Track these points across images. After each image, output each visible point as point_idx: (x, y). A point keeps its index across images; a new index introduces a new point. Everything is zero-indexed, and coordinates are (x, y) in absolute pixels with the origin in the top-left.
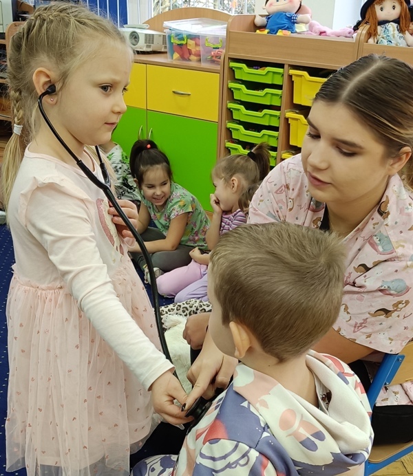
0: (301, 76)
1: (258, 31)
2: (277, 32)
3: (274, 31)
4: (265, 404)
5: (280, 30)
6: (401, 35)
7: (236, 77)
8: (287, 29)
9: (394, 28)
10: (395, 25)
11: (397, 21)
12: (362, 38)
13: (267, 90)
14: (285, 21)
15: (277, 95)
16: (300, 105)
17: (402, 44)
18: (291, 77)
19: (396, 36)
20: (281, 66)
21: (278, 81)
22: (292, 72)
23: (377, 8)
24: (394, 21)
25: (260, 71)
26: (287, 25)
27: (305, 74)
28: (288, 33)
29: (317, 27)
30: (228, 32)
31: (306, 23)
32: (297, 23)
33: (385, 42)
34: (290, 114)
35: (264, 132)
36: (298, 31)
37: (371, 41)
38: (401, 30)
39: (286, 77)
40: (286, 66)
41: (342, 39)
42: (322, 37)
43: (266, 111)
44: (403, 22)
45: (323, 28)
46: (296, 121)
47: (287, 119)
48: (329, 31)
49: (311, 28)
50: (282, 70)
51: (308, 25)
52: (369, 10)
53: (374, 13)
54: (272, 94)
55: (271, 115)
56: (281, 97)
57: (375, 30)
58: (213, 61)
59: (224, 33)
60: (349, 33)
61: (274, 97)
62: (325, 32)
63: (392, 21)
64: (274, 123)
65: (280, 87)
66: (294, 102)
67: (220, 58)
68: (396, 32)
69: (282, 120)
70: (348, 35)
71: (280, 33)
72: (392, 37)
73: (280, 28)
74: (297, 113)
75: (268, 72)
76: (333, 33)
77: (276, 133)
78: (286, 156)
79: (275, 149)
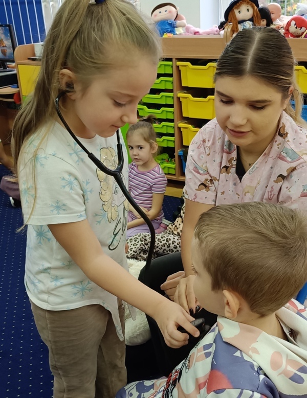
0: (185, 66)
2: (163, 35)
4: (256, 351)
5: (165, 34)
9: (249, 24)
10: (251, 23)
11: (251, 20)
12: (228, 34)
13: (161, 79)
14: (168, 27)
15: (169, 81)
16: (187, 87)
18: (178, 67)
20: (170, 60)
22: (179, 63)
23: (236, 11)
24: (249, 20)
27: (189, 64)
28: (171, 35)
32: (176, 27)
34: (180, 95)
35: (163, 109)
36: (177, 33)
39: (174, 67)
40: (174, 60)
41: (212, 36)
43: (162, 94)
44: (256, 20)
46: (186, 99)
47: (179, 98)
49: (187, 30)
51: (184, 28)
52: (230, 14)
53: (234, 16)
54: (166, 81)
55: (166, 96)
56: (173, 82)
57: (237, 27)
60: (217, 31)
61: (167, 83)
62: (198, 32)
64: (170, 102)
65: (171, 75)
66: (183, 85)
69: (175, 99)
71: (165, 36)
73: (165, 32)
74: (185, 93)
75: (161, 65)
76: (204, 33)
77: (171, 109)
78: (181, 125)
79: (172, 121)
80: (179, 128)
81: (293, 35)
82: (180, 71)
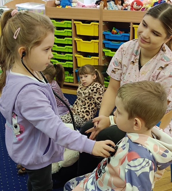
0: (79, 24)
1: (57, 7)
2: (65, 6)
3: (64, 6)
4: (147, 144)
5: (66, 6)
6: (116, 6)
8: (69, 5)
9: (113, 3)
12: (102, 7)
13: (65, 30)
14: (68, 2)
15: (70, 32)
16: (80, 35)
17: (117, 9)
18: (75, 24)
19: (114, 6)
20: (70, 20)
21: (70, 26)
22: (75, 22)
25: (61, 23)
27: (80, 22)
28: (70, 7)
29: (81, 4)
30: (46, 8)
31: (76, 3)
32: (72, 3)
33: (111, 9)
34: (76, 39)
35: (66, 46)
36: (73, 6)
37: (105, 8)
38: (116, 4)
39: (73, 24)
40: (72, 20)
41: (92, 8)
42: (83, 8)
43: (66, 38)
44: (116, 1)
45: (84, 4)
46: (79, 42)
47: (75, 41)
48: (86, 5)
49: (78, 4)
50: (71, 21)
54: (68, 31)
55: (68, 40)
56: (72, 32)
57: (106, 4)
59: (44, 8)
60: (95, 6)
61: (68, 32)
62: (84, 6)
64: (70, 43)
66: (77, 34)
68: (114, 5)
69: (73, 41)
70: (94, 7)
71: (67, 7)
72: (113, 7)
73: (67, 5)
74: (78, 38)
75: (65, 23)
76: (88, 6)
77: (71, 47)
78: (76, 55)
79: (71, 53)
80: (76, 57)
81: (135, 9)
82: (75, 26)
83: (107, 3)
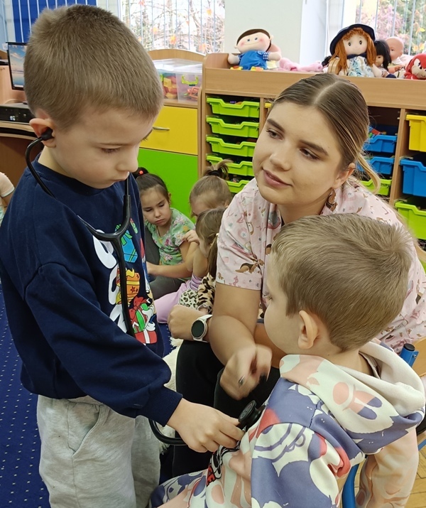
2: (250, 68)
3: (247, 68)
4: (315, 381)
5: (253, 67)
6: (368, 67)
7: (214, 112)
8: (260, 65)
9: (361, 61)
10: (363, 59)
11: (364, 55)
13: (244, 123)
14: (257, 59)
15: (254, 127)
17: (370, 75)
18: (266, 109)
19: (364, 68)
21: (254, 114)
22: (267, 105)
23: (345, 43)
24: (362, 55)
25: (237, 105)
26: (259, 63)
28: (261, 69)
29: (288, 63)
30: (204, 69)
31: (277, 60)
32: (268, 60)
33: (355, 74)
36: (269, 67)
37: (342, 73)
38: (368, 63)
39: (262, 110)
40: (262, 100)
42: (293, 73)
43: (244, 143)
44: (370, 56)
45: (294, 65)
48: (299, 66)
49: (282, 64)
50: (258, 103)
52: (338, 46)
53: (343, 48)
55: (249, 147)
56: (258, 129)
58: (189, 98)
59: (201, 71)
60: (319, 68)
61: (251, 129)
62: (295, 68)
63: (360, 55)
65: (256, 120)
67: (197, 95)
68: (364, 65)
72: (360, 69)
73: (254, 65)
75: (245, 105)
76: (303, 69)
81: (415, 77)
83: (348, 61)
